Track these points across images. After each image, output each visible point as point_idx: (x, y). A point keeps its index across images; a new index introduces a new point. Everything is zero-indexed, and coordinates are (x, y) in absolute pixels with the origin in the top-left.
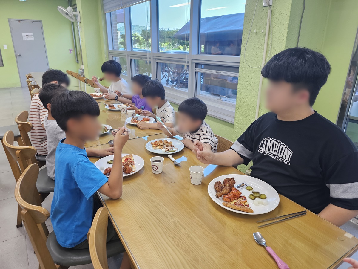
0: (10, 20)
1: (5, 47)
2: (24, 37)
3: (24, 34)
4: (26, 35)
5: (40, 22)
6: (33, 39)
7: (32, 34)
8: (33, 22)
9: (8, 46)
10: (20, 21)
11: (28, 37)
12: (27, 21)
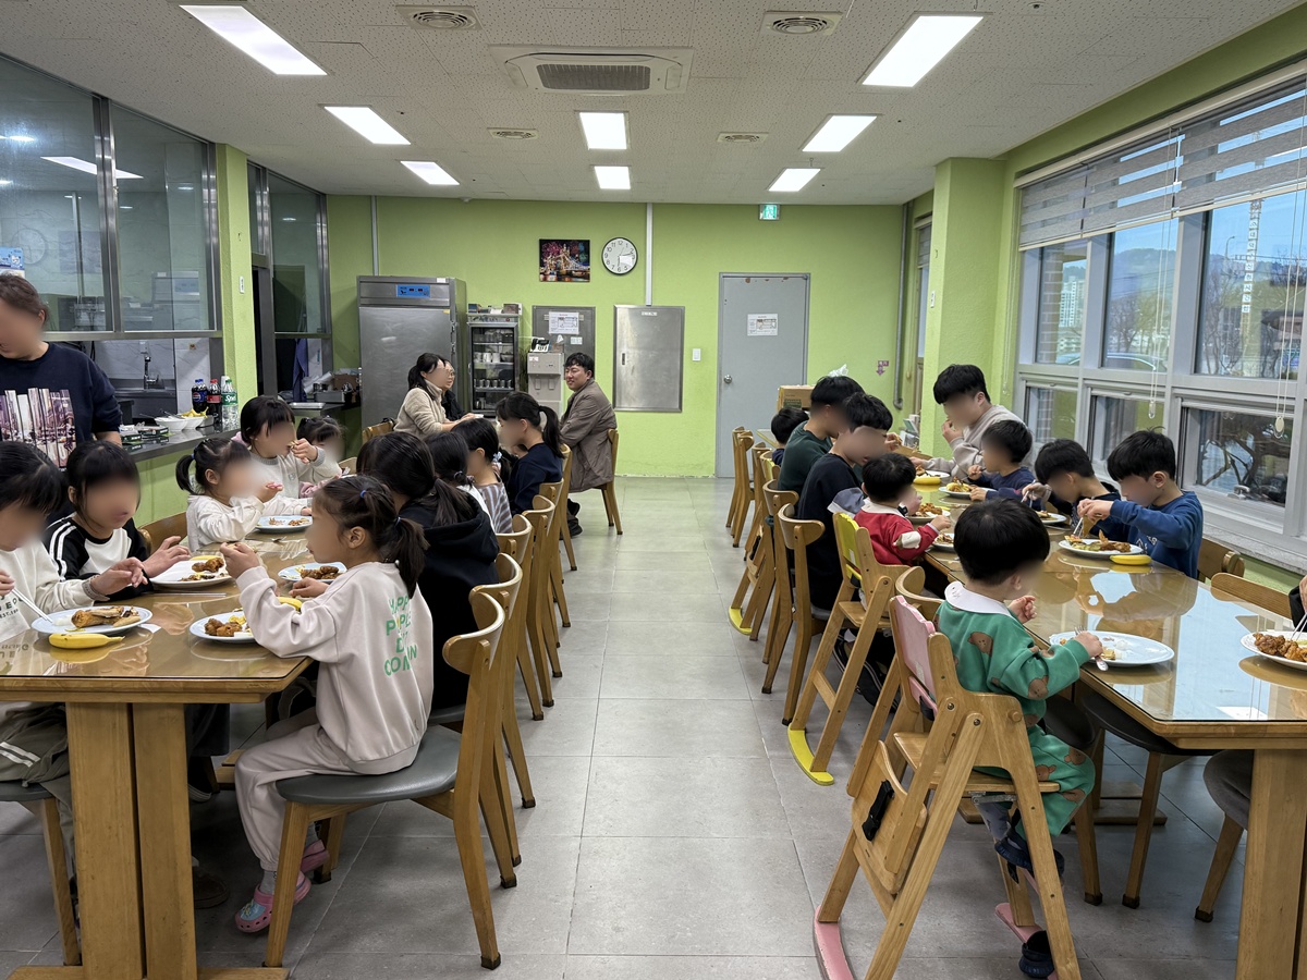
0: (724, 277)
1: (696, 354)
2: (752, 324)
3: (753, 318)
4: (760, 321)
5: (806, 278)
6: (774, 332)
7: (775, 316)
8: (786, 278)
9: (703, 354)
10: (748, 280)
11: (762, 325)
12: (767, 277)
